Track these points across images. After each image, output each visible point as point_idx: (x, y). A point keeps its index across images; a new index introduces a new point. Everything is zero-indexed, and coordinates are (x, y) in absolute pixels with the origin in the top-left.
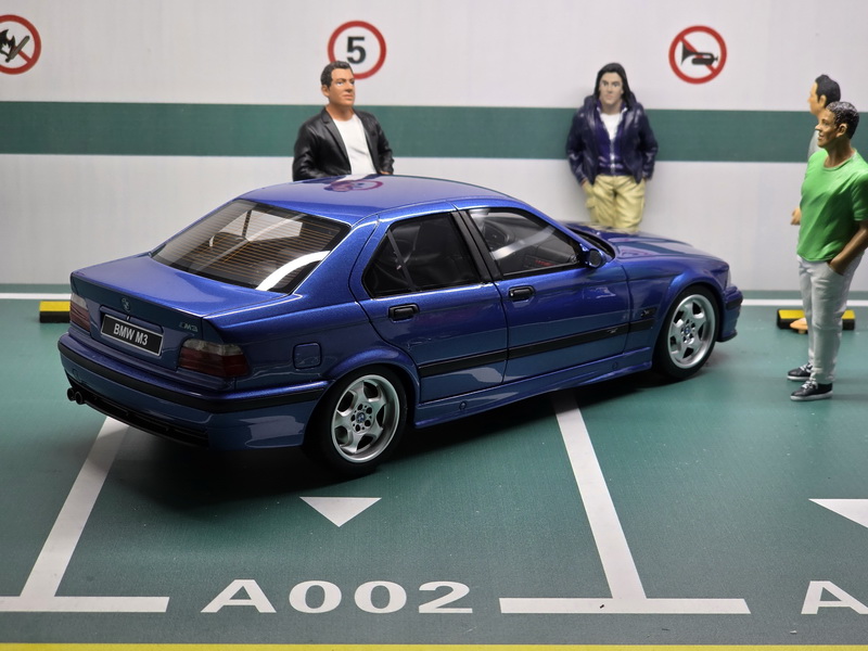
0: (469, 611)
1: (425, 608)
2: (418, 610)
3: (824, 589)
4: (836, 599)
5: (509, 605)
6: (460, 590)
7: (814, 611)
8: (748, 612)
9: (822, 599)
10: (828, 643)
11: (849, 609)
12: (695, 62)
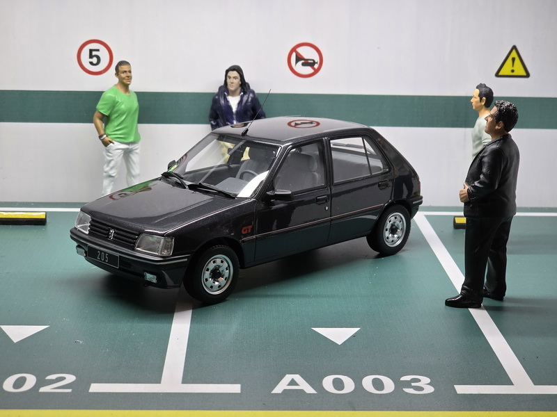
0: (70, 390)
1: (42, 390)
2: (39, 390)
3: (293, 380)
4: (297, 385)
5: (95, 388)
6: (70, 378)
7: (280, 392)
8: (239, 392)
9: (288, 385)
10: (279, 410)
11: (302, 391)
12: (303, 64)
